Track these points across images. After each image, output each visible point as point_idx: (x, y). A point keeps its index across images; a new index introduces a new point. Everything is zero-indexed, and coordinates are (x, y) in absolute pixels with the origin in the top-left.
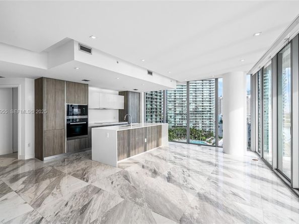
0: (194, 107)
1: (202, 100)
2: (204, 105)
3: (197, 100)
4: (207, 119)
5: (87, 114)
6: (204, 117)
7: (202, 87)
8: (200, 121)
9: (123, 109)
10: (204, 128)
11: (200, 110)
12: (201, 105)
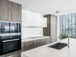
0: (68, 27)
1: (71, 24)
2: (72, 26)
3: (69, 24)
4: (74, 32)
5: (20, 31)
6: (72, 31)
7: (71, 19)
8: (71, 33)
9: (46, 27)
10: (72, 36)
11: (71, 28)
12: (71, 26)
